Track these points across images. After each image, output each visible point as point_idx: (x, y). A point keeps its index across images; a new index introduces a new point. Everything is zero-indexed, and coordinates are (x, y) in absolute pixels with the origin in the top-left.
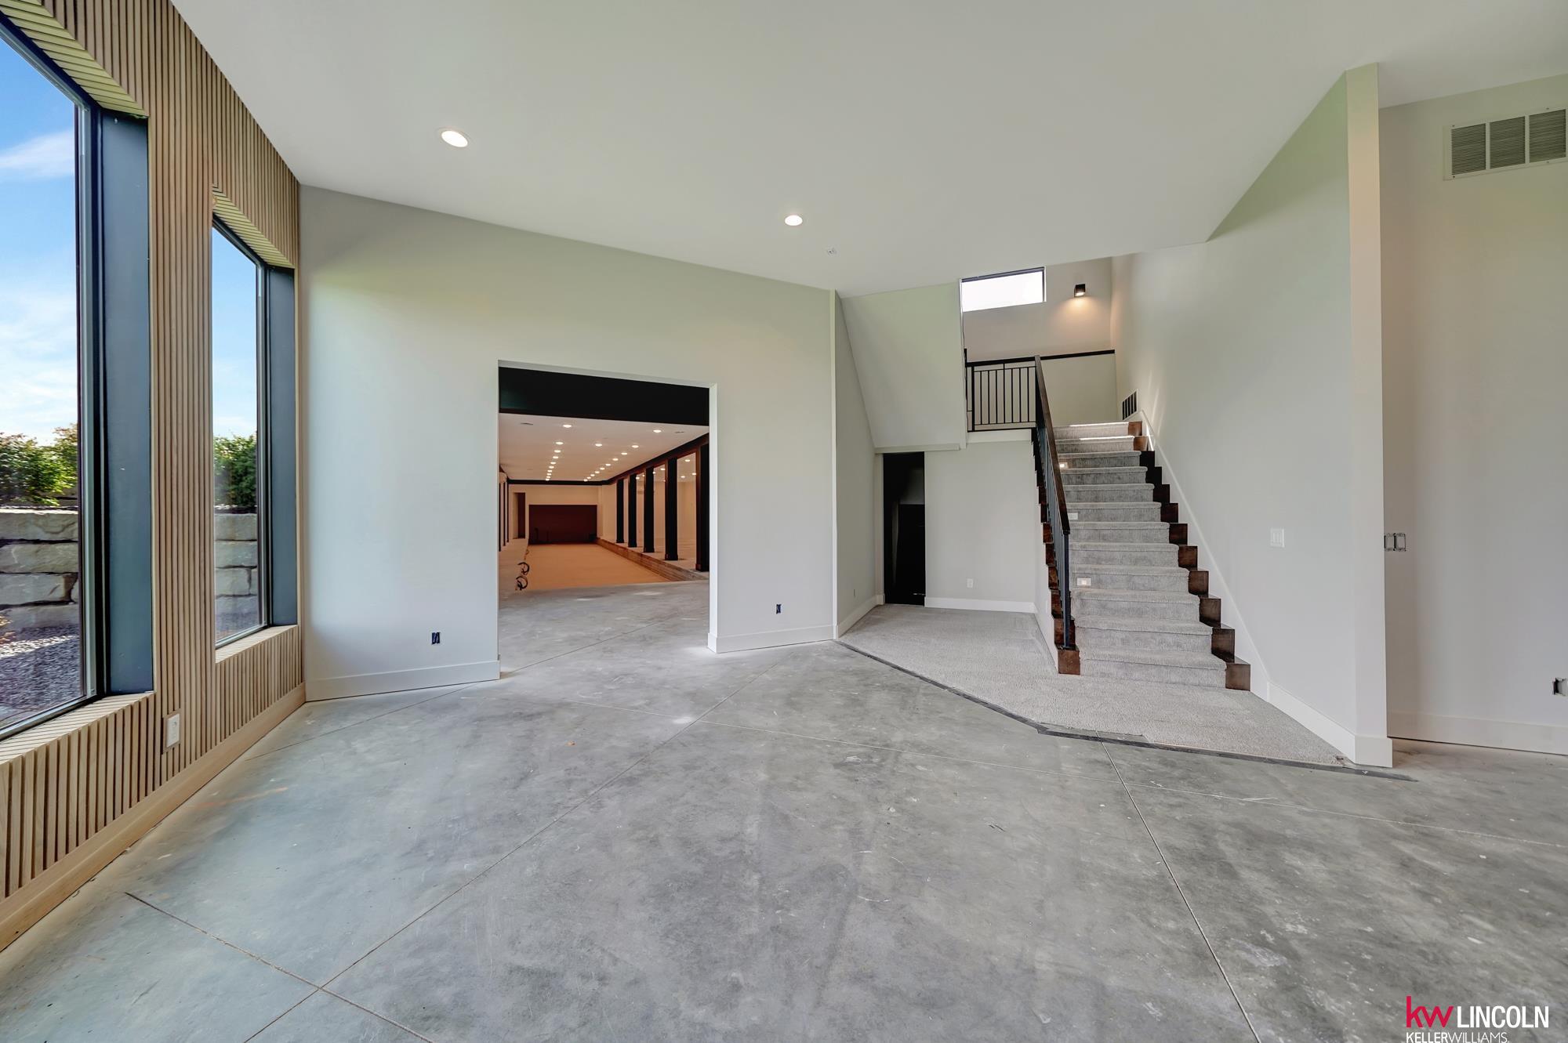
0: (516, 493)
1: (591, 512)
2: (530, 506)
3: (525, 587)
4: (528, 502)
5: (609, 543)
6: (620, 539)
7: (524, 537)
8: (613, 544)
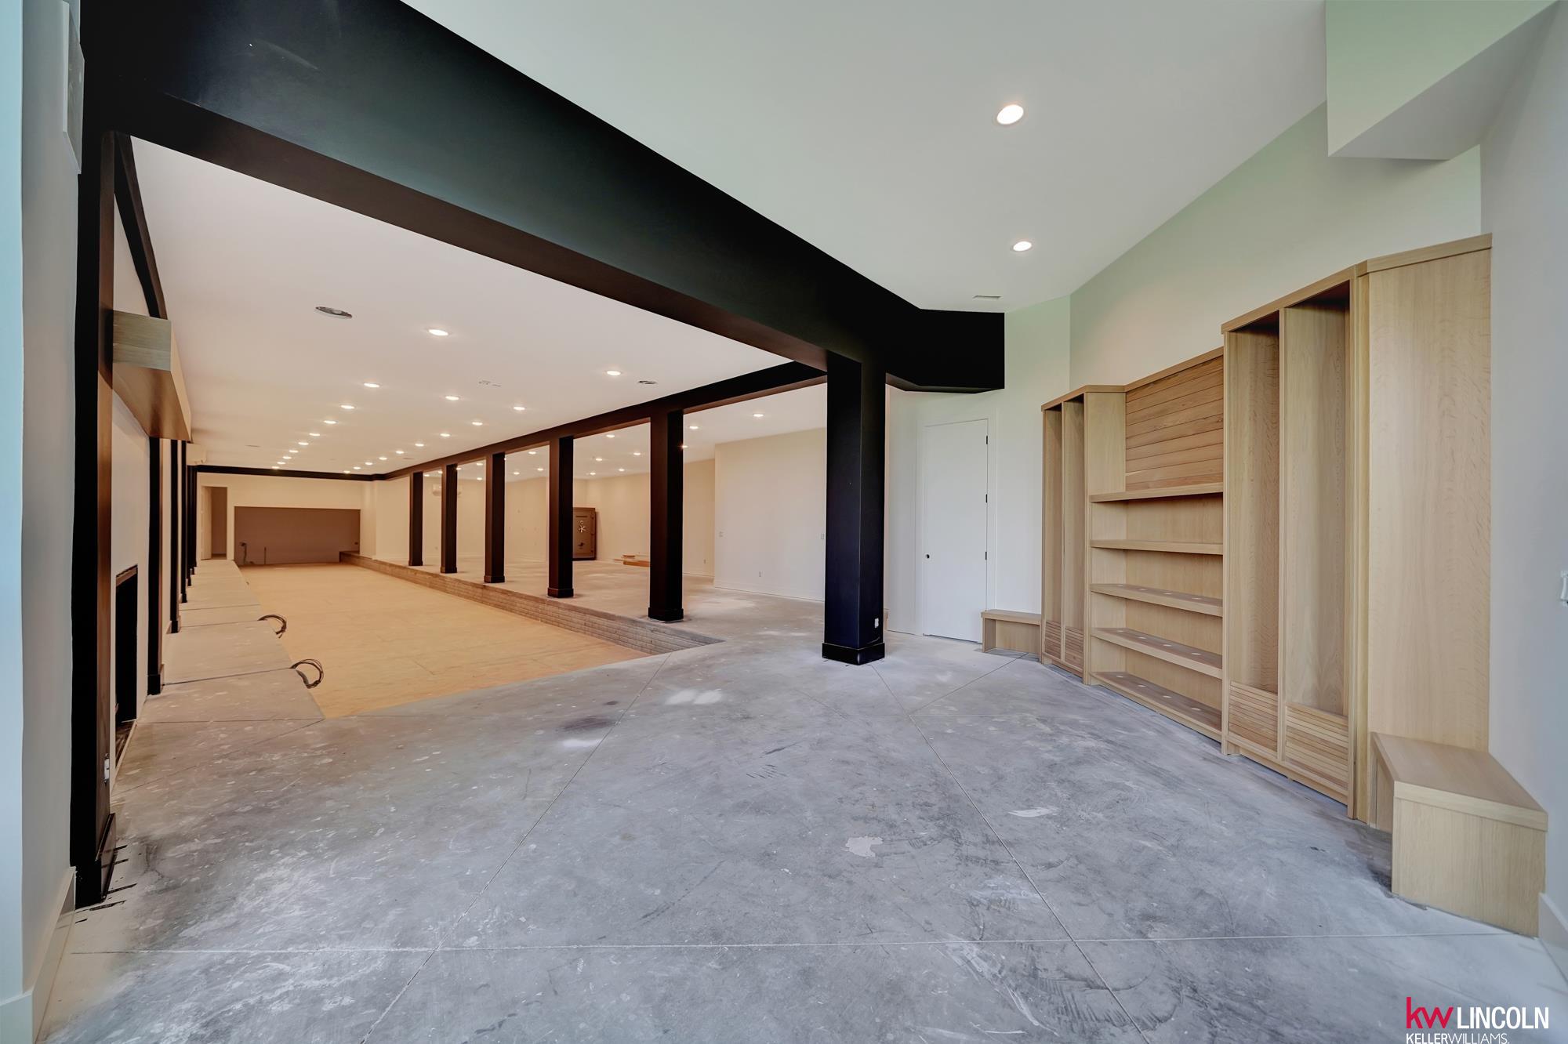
0: (207, 488)
1: (352, 518)
2: (236, 508)
3: (316, 683)
4: (233, 502)
5: (391, 565)
6: (416, 558)
7: (224, 556)
8: (404, 568)
